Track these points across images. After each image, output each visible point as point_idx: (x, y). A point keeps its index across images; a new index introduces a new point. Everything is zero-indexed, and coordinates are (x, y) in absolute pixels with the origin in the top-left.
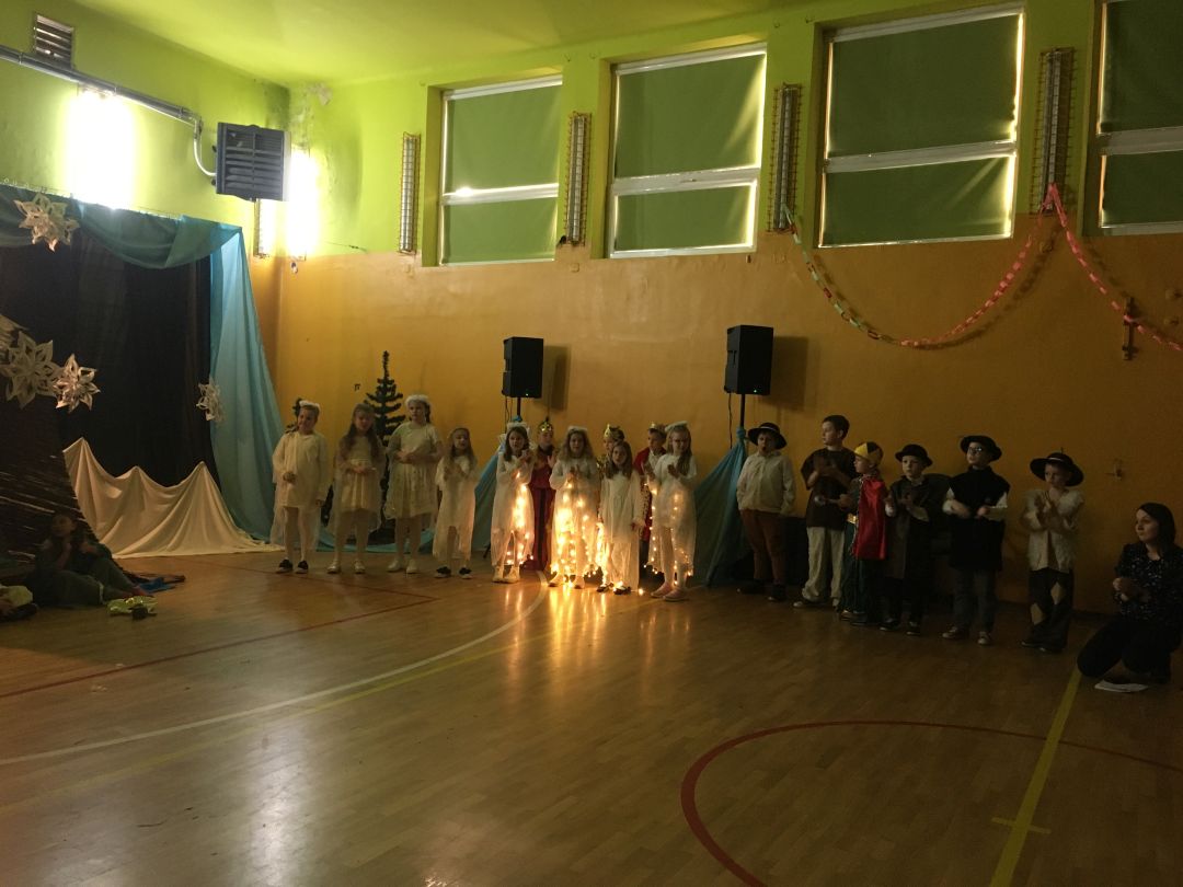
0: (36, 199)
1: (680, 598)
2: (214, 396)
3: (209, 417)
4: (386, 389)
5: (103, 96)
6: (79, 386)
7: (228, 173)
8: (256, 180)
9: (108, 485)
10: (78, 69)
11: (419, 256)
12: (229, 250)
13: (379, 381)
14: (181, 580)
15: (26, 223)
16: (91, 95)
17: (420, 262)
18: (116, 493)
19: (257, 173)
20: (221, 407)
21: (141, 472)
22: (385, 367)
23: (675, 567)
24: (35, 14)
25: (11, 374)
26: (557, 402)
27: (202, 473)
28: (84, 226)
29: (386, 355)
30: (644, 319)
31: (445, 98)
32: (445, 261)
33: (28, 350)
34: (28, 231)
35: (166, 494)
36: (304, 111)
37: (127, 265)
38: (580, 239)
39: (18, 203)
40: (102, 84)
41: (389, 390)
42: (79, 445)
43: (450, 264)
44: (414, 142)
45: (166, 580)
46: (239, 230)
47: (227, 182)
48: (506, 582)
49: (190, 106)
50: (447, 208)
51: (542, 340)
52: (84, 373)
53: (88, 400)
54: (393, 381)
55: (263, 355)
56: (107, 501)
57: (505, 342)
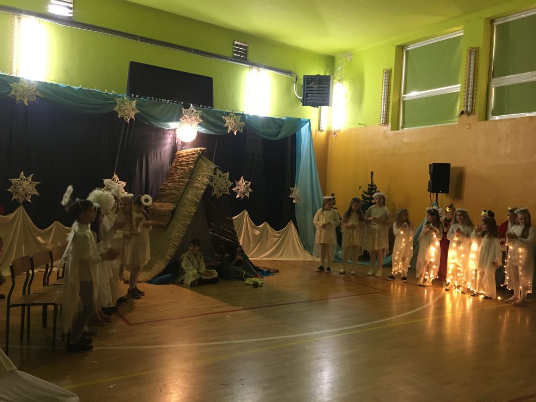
0: (230, 115)
1: (523, 305)
2: (296, 193)
3: (294, 202)
4: (372, 188)
5: (259, 71)
6: (244, 189)
7: (307, 97)
8: (318, 98)
9: (255, 229)
10: (250, 60)
11: (390, 126)
12: (304, 130)
13: (369, 185)
14: (277, 271)
15: (226, 125)
16: (255, 70)
17: (390, 129)
18: (258, 232)
19: (319, 95)
20: (299, 197)
21: (268, 225)
22: (372, 179)
23: (521, 288)
24: (234, 41)
25: (214, 186)
26: (458, 195)
27: (291, 225)
28: (248, 125)
29: (372, 173)
30: (508, 152)
31: (404, 50)
32: (402, 127)
33: (220, 176)
34: (227, 128)
35: (276, 234)
36: (341, 65)
37: (264, 139)
38: (472, 111)
39: (223, 117)
40: (258, 66)
41: (373, 189)
42: (244, 213)
43: (405, 129)
44: (388, 73)
45: (271, 271)
46: (309, 121)
47: (306, 100)
48: (424, 286)
49: (292, 70)
50: (404, 102)
51: (450, 164)
52: (246, 184)
53: (248, 195)
54: (375, 185)
55: (317, 174)
56: (255, 236)
57: (430, 166)
